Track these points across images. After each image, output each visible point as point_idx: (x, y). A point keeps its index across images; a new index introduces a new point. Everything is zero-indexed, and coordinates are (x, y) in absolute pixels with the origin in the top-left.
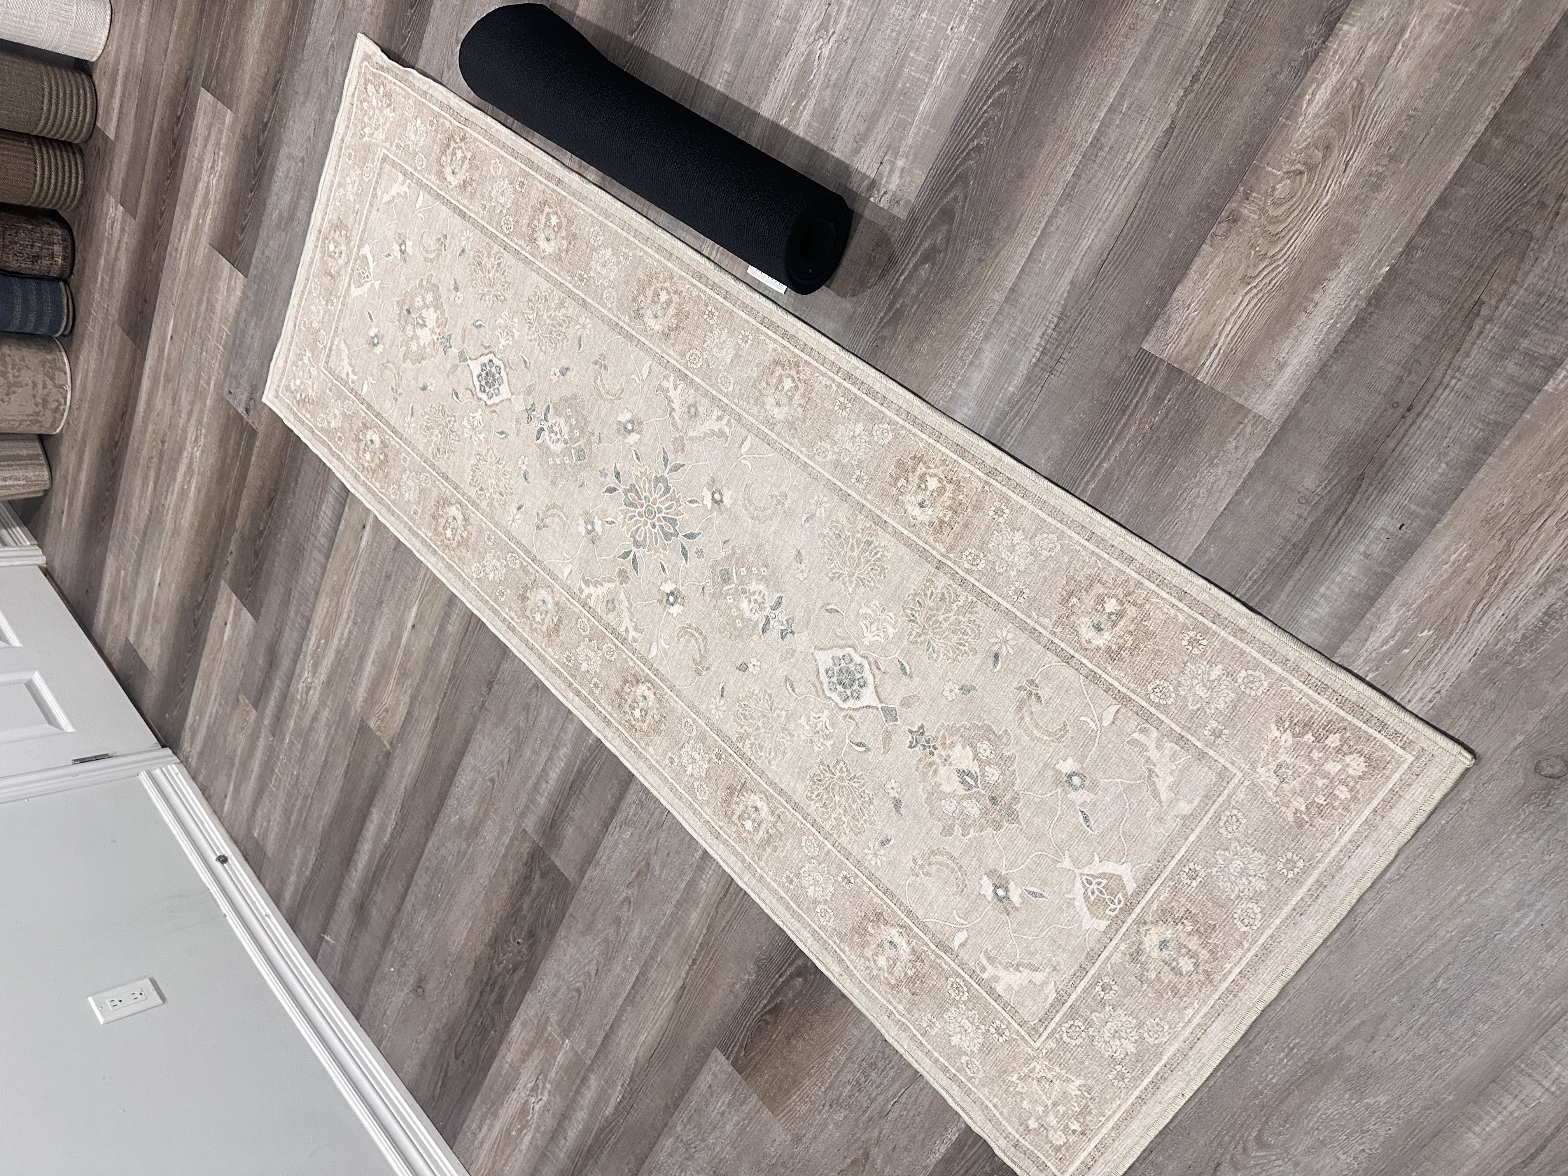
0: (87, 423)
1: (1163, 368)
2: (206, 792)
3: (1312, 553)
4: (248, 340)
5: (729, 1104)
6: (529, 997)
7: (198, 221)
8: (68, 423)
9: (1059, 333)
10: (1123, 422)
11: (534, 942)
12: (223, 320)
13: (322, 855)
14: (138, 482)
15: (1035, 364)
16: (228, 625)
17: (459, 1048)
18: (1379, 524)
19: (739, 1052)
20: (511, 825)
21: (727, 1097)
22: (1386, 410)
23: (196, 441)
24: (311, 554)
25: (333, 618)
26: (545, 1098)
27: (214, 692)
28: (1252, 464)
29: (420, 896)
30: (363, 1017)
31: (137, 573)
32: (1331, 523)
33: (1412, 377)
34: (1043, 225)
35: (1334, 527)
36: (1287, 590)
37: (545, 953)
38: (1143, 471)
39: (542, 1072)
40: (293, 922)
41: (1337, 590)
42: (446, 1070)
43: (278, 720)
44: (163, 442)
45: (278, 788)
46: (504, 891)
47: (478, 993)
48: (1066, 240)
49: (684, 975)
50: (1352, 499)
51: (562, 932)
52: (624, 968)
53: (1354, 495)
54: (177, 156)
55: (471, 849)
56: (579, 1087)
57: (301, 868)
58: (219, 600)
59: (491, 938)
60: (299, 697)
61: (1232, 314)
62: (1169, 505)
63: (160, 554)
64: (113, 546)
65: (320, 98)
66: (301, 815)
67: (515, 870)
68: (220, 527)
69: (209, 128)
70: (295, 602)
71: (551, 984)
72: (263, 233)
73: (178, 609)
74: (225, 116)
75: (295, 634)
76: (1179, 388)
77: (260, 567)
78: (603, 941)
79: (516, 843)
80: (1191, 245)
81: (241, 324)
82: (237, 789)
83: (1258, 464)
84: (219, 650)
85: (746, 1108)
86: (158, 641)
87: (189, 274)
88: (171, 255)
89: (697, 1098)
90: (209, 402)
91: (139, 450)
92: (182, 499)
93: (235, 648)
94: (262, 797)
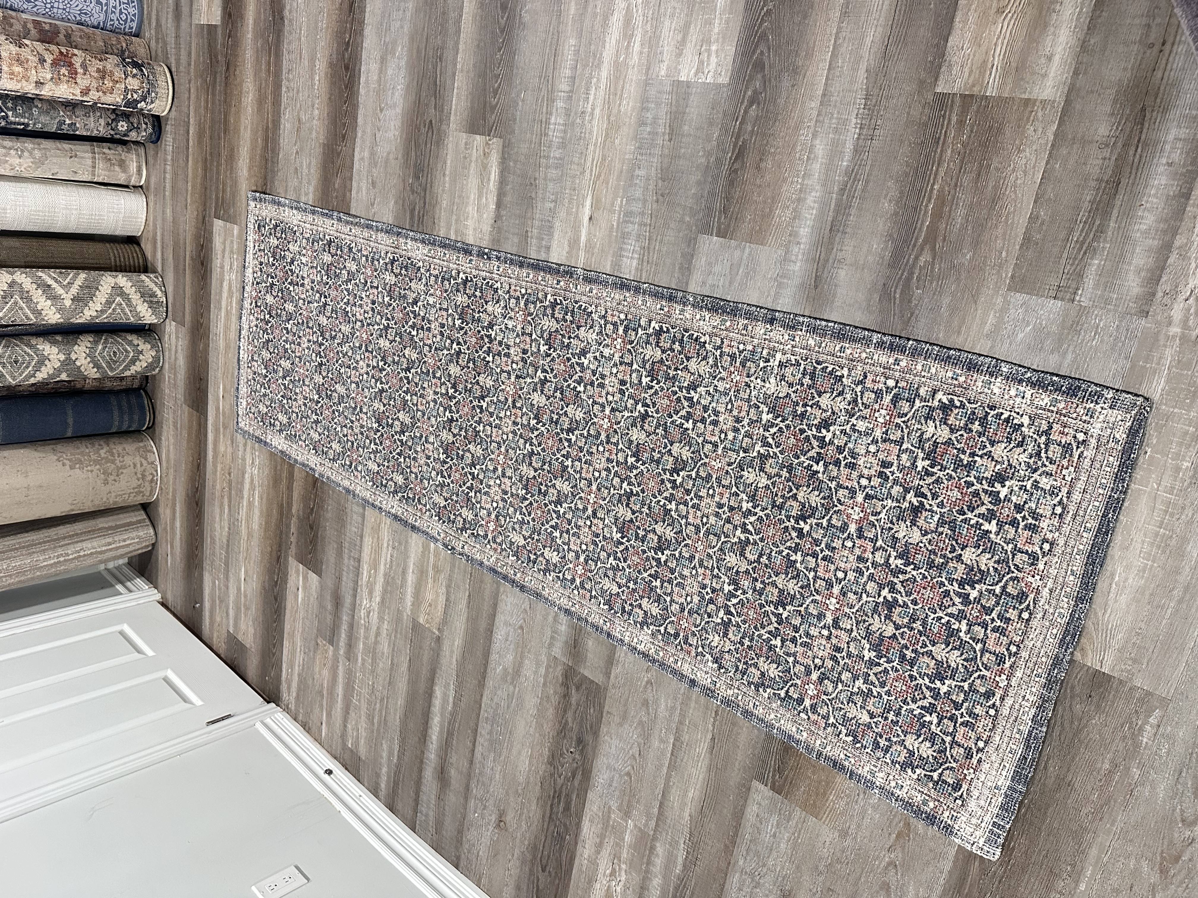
0: (174, 483)
1: (958, 99)
2: (306, 727)
3: (1124, 181)
5: (778, 825)
6: (590, 795)
7: (228, 309)
8: (161, 489)
9: (869, 109)
10: (939, 151)
11: (584, 747)
13: (403, 741)
14: (217, 511)
15: (858, 139)
16: (300, 589)
17: (544, 862)
18: (1171, 137)
19: (774, 776)
20: (544, 658)
21: (774, 820)
22: (1145, 53)
23: (253, 463)
24: (351, 510)
25: (377, 550)
26: (623, 878)
27: (299, 644)
28: (1051, 138)
29: (486, 744)
30: (462, 865)
31: (227, 578)
32: (1131, 153)
33: (1158, 20)
34: (833, 41)
35: (1135, 155)
36: (1114, 218)
37: (594, 753)
38: (966, 180)
39: (616, 857)
40: (392, 808)
41: (1155, 200)
42: (538, 886)
43: (350, 646)
44: (230, 474)
45: (359, 701)
46: (550, 712)
47: (548, 808)
48: (853, 44)
49: (711, 728)
50: (1142, 129)
51: (604, 729)
52: (662, 741)
53: (1142, 124)
54: (206, 271)
55: (517, 689)
56: (649, 857)
57: (389, 758)
58: (290, 573)
59: (549, 757)
60: (363, 622)
61: (998, 39)
62: (996, 195)
63: (241, 557)
64: (207, 565)
66: (380, 716)
67: (555, 692)
68: (282, 518)
69: (224, 243)
70: (346, 551)
71: (605, 777)
73: (261, 593)
75: (351, 575)
76: (975, 107)
77: (316, 536)
78: (639, 724)
79: (551, 670)
80: (950, 5)
82: (329, 715)
83: (1056, 135)
84: (296, 612)
85: (793, 823)
86: (251, 623)
87: (228, 347)
88: (213, 340)
89: (749, 830)
91: (214, 486)
92: (250, 510)
93: (308, 605)
94: (348, 713)
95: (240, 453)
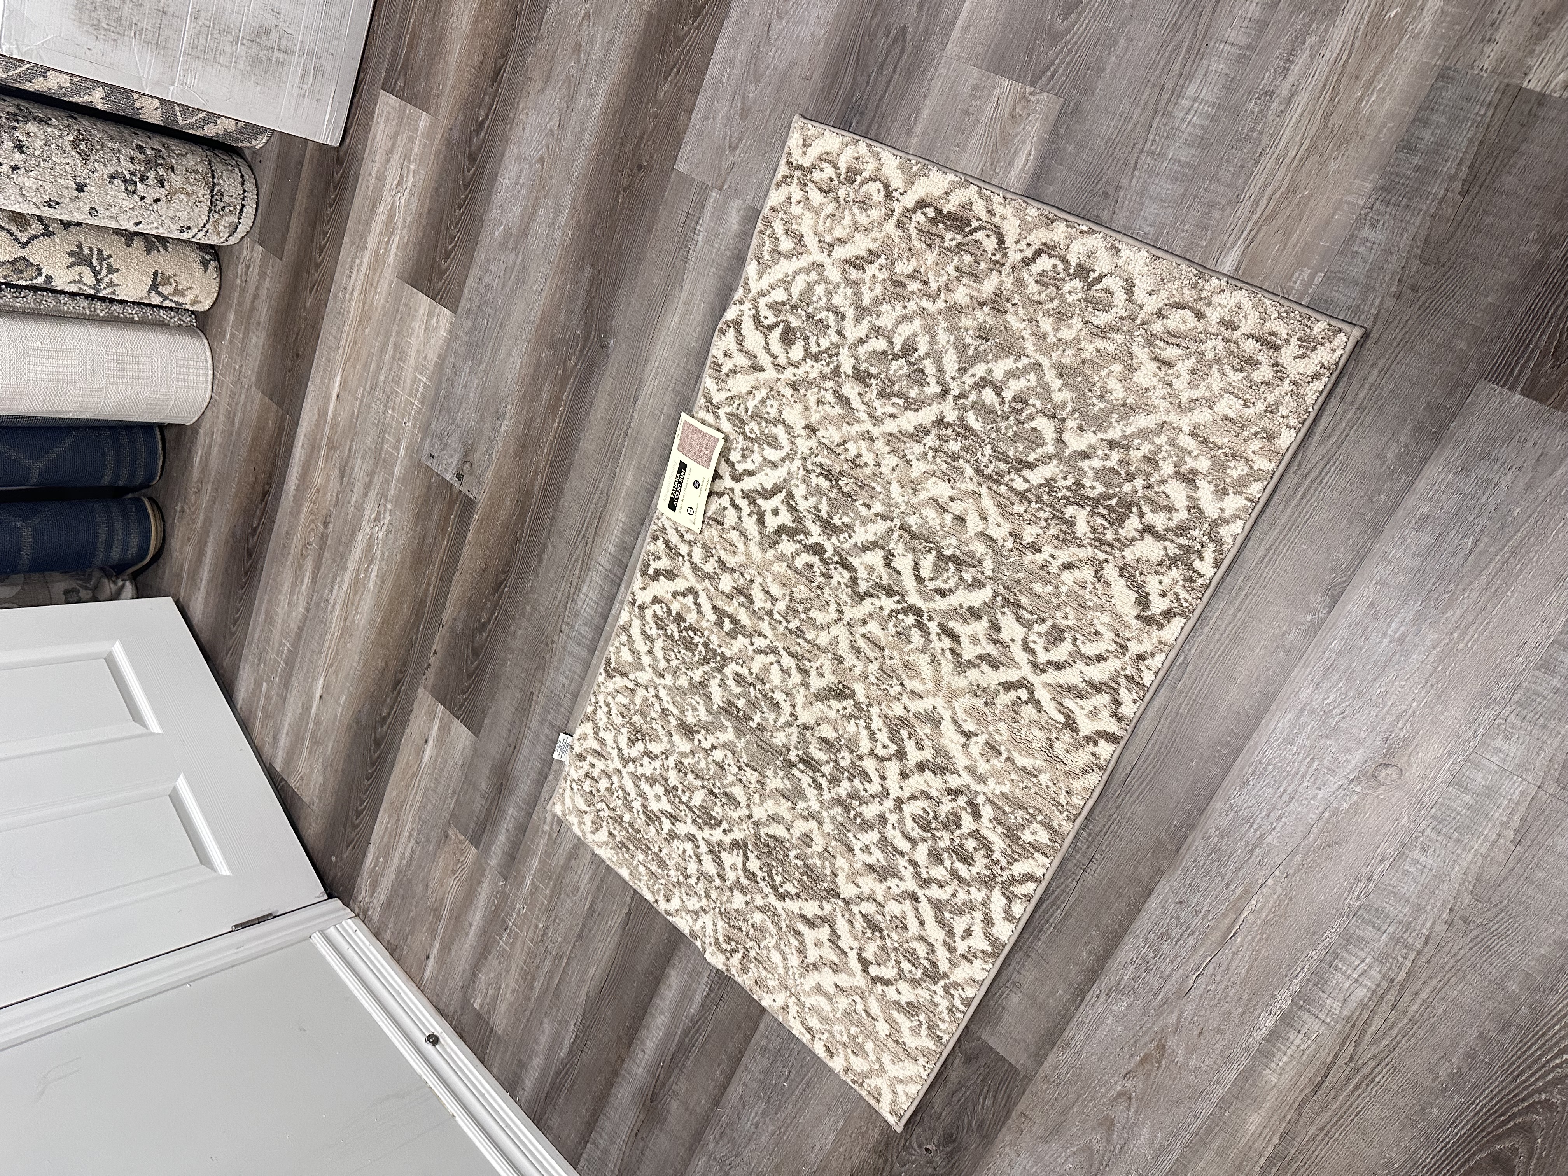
0: (210, 509)
2: (394, 951)
4: (459, 390)
7: (377, 252)
11: (956, 1150)
12: (420, 368)
13: (586, 1031)
14: (288, 575)
16: (431, 743)
23: (377, 519)
24: (564, 648)
27: (409, 826)
29: (754, 1085)
31: (286, 684)
43: (513, 858)
44: (326, 524)
45: (512, 946)
57: (551, 1048)
58: (415, 712)
63: (321, 661)
65: (568, 79)
66: (550, 980)
68: (418, 622)
69: (394, 137)
70: (539, 709)
72: (481, 256)
73: (350, 726)
74: (417, 121)
77: (482, 668)
78: (1082, 1150)
81: (448, 370)
82: (446, 948)
84: (414, 775)
86: (320, 766)
87: (365, 317)
88: (336, 296)
90: (397, 470)
91: (289, 535)
92: (356, 592)
93: (441, 771)
94: (486, 958)
95: (355, 497)
